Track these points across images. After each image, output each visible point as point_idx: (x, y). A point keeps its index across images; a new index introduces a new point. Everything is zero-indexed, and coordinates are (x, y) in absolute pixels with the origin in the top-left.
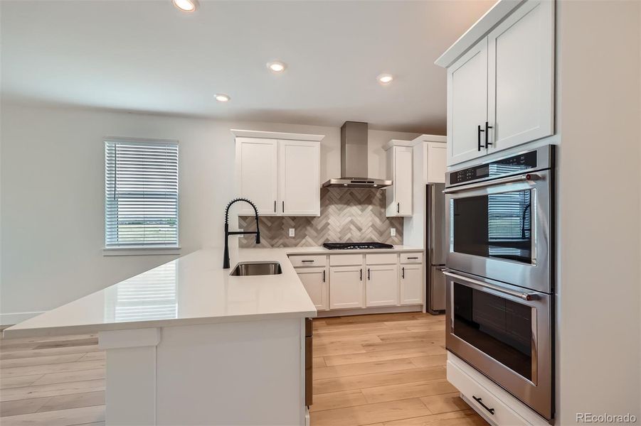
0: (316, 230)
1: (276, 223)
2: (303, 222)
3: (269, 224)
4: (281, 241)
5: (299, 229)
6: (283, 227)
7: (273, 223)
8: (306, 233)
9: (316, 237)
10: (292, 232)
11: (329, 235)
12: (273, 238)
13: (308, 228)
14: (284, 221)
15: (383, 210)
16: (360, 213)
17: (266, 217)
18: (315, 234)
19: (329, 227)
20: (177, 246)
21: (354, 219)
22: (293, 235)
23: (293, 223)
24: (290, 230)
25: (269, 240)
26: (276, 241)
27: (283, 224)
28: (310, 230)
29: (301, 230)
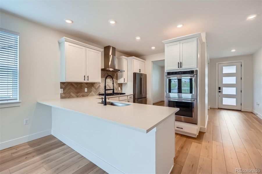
0: (96, 89)
1: (79, 86)
2: (91, 85)
3: (76, 86)
4: (81, 94)
5: (89, 88)
6: (82, 87)
7: (78, 86)
8: (92, 90)
9: (95, 91)
10: (86, 90)
11: (100, 90)
12: (77, 93)
13: (93, 88)
14: (83, 85)
15: (117, 81)
16: (110, 81)
17: (74, 83)
18: (95, 90)
19: (100, 87)
20: (18, 101)
21: (108, 84)
22: (87, 91)
23: (86, 86)
24: (85, 89)
25: (76, 94)
26: (79, 94)
27: (82, 86)
28: (93, 89)
29: (90, 88)
